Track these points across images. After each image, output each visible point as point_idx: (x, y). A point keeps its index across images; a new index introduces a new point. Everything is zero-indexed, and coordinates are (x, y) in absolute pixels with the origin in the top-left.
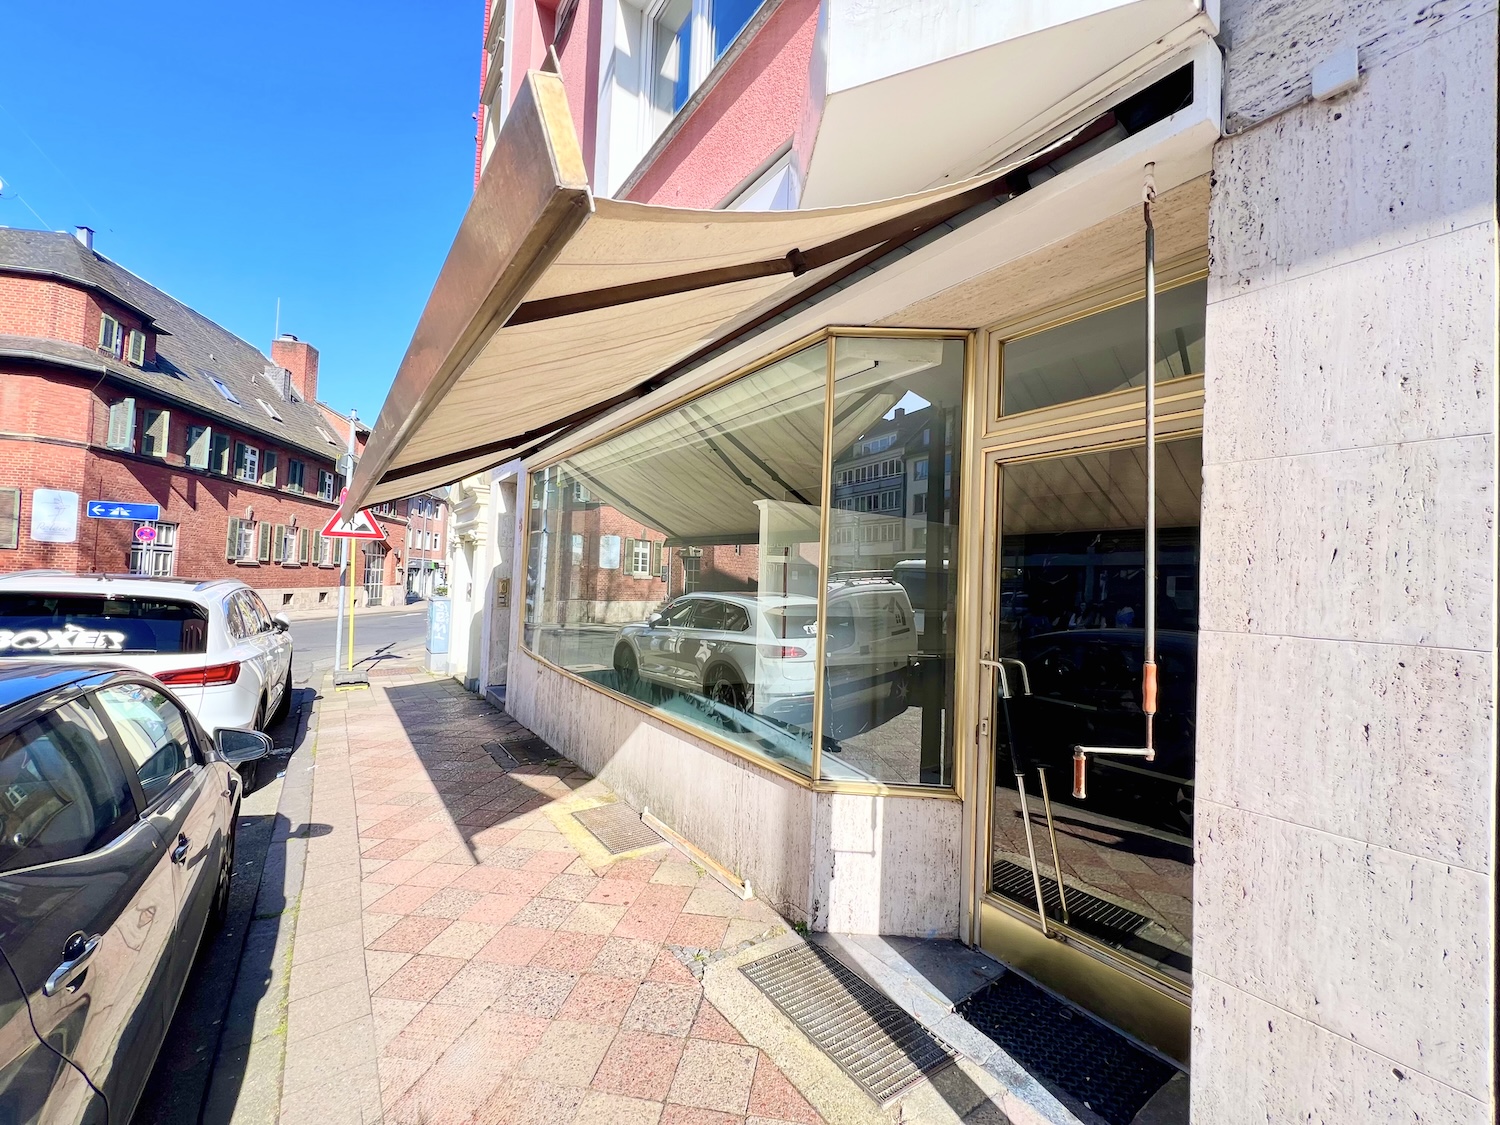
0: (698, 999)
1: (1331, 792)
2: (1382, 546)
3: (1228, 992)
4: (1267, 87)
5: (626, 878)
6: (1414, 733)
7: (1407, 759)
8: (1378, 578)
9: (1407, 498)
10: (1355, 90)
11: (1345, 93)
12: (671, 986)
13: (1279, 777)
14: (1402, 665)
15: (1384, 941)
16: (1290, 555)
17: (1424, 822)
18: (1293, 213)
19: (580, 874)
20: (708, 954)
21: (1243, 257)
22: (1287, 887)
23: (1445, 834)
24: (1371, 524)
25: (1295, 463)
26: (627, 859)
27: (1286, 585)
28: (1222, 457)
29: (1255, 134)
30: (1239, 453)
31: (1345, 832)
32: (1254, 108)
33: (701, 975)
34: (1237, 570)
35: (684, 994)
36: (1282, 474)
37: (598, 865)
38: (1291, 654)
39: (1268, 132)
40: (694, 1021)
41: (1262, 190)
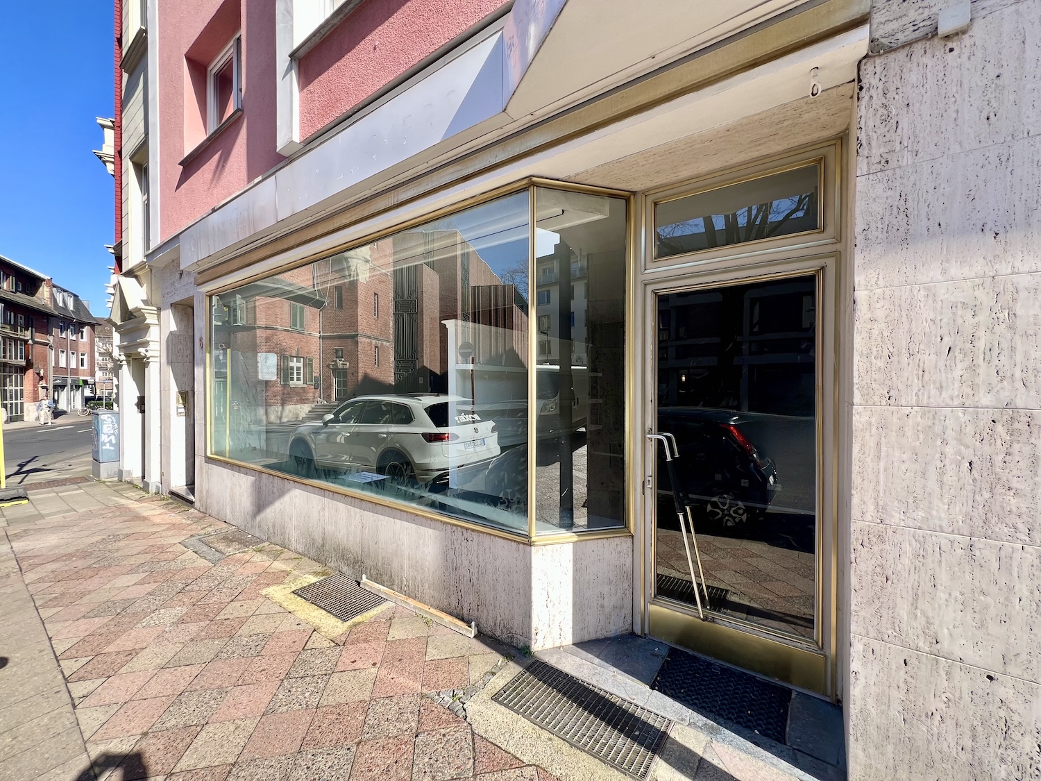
0: (469, 736)
1: (946, 507)
2: (981, 344)
3: (876, 645)
4: (901, 22)
5: (366, 641)
6: (1001, 464)
7: (997, 481)
8: (979, 365)
9: (998, 312)
10: (964, 32)
11: (957, 34)
12: (443, 731)
13: (911, 500)
14: (994, 421)
15: (982, 598)
16: (918, 352)
17: (1007, 520)
18: (920, 115)
19: (321, 646)
20: (462, 692)
21: (883, 144)
22: (917, 571)
23: (1020, 526)
24: (974, 330)
25: (922, 290)
26: (359, 623)
27: (915, 372)
28: (869, 285)
29: (892, 56)
30: (881, 282)
31: (956, 532)
32: (891, 37)
33: (464, 713)
34: (880, 363)
35: (457, 735)
36: (913, 297)
37: (335, 635)
38: (919, 419)
39: (901, 55)
40: (474, 758)
41: (897, 97)
